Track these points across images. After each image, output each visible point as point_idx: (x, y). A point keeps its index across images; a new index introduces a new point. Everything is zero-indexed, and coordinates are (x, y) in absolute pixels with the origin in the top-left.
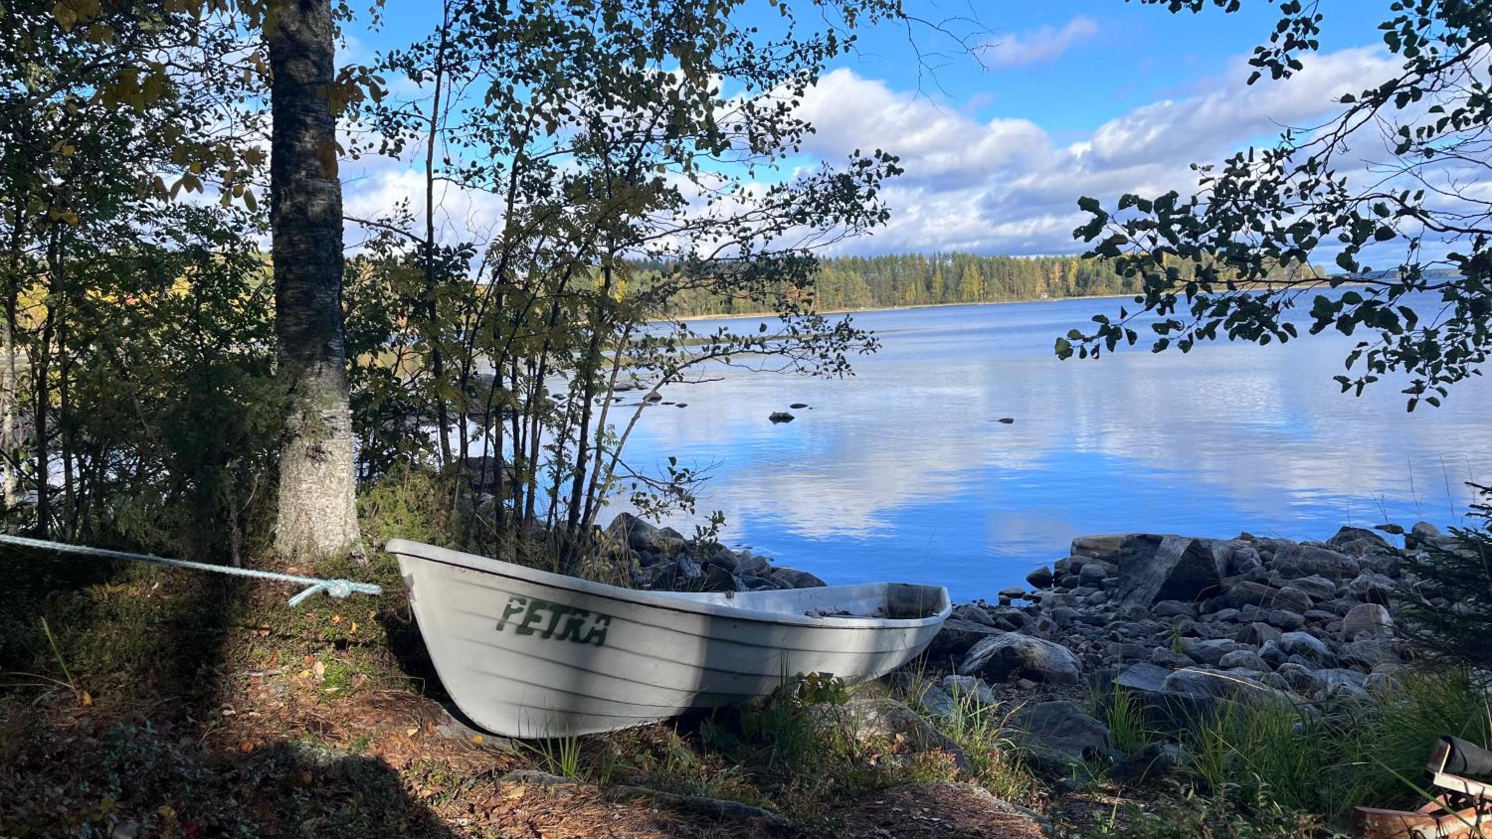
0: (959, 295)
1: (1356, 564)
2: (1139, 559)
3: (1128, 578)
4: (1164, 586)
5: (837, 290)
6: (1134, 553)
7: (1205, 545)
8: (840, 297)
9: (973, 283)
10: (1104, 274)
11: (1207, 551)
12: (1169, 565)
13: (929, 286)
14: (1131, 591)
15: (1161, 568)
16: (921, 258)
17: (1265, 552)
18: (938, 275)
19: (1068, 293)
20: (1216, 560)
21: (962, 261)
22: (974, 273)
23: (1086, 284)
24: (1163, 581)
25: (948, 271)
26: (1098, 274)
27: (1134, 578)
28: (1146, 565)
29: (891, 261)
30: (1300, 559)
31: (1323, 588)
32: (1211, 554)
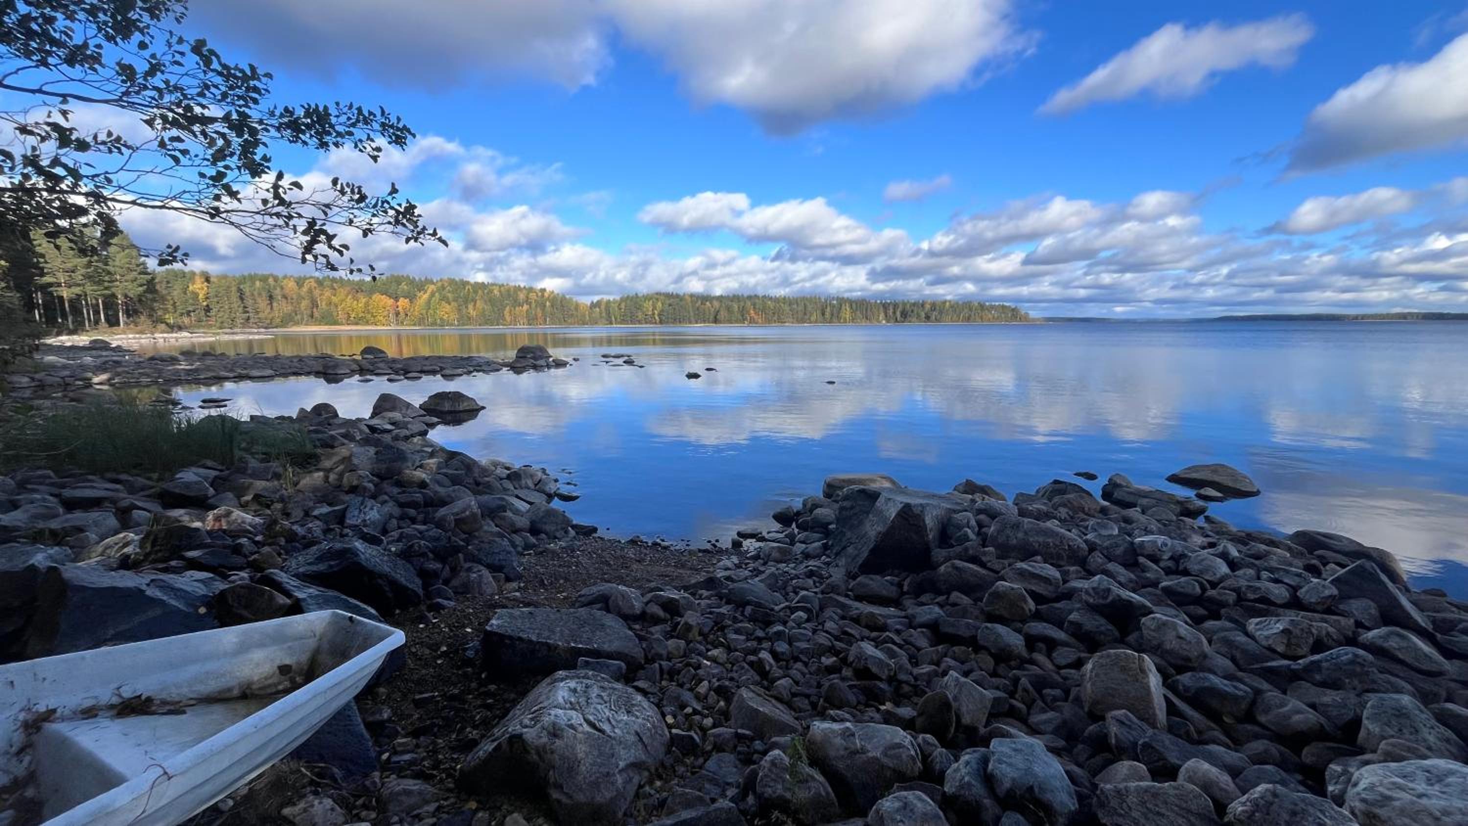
0: (839, 318)
1: (1084, 546)
2: (856, 514)
3: (844, 534)
4: (873, 551)
5: (774, 313)
6: (852, 508)
7: (917, 511)
8: (775, 318)
9: (847, 313)
10: (915, 312)
11: (920, 517)
12: (879, 529)
13: (823, 314)
14: (844, 548)
15: (873, 529)
16: (819, 298)
17: (982, 517)
18: (829, 308)
19: (896, 321)
20: (929, 527)
21: (842, 301)
22: (848, 309)
23: (906, 317)
24: (871, 546)
25: (834, 306)
26: (912, 311)
27: (849, 534)
28: (861, 523)
29: (804, 299)
30: (1020, 535)
31: (1046, 580)
32: (924, 521)
